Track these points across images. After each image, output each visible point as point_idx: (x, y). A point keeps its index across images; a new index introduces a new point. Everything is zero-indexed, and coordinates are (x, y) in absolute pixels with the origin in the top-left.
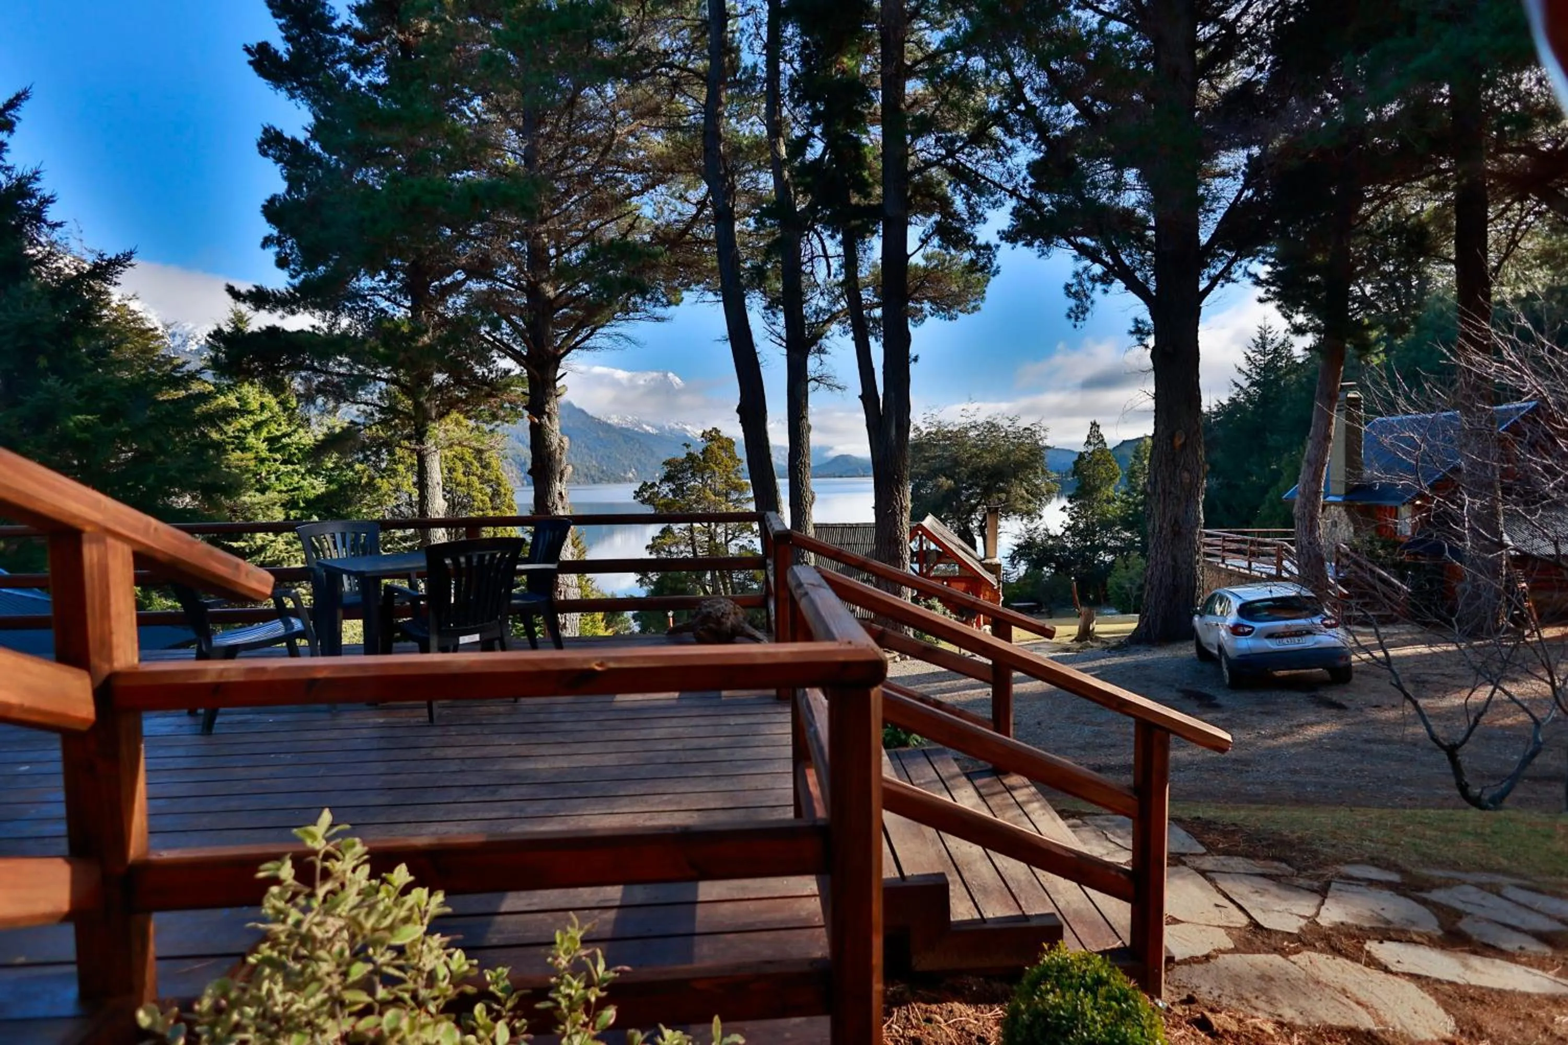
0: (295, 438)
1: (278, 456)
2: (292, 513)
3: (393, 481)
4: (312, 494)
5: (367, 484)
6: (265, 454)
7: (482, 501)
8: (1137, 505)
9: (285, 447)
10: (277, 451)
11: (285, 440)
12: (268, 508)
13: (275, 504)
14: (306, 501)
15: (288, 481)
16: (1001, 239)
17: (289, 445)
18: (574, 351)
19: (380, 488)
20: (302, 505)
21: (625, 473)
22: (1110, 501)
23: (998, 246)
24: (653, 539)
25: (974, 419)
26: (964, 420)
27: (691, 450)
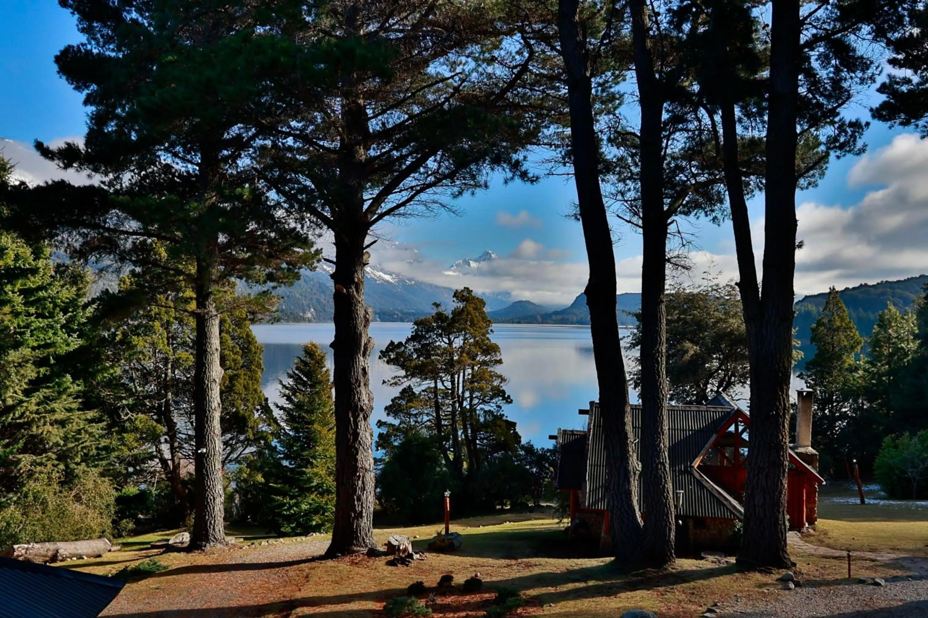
0: (52, 292)
1: (32, 310)
2: (42, 370)
3: (149, 339)
4: (63, 350)
5: (122, 342)
6: (20, 308)
7: (234, 360)
8: (881, 375)
9: (39, 300)
10: (32, 304)
11: (42, 294)
12: (20, 365)
13: (27, 362)
14: (57, 357)
15: (42, 336)
16: (874, 117)
17: (45, 299)
18: (386, 218)
19: (136, 346)
20: (52, 361)
21: (304, 312)
22: (853, 369)
23: (868, 124)
24: (392, 400)
25: (715, 282)
26: (705, 283)
27: (441, 309)
